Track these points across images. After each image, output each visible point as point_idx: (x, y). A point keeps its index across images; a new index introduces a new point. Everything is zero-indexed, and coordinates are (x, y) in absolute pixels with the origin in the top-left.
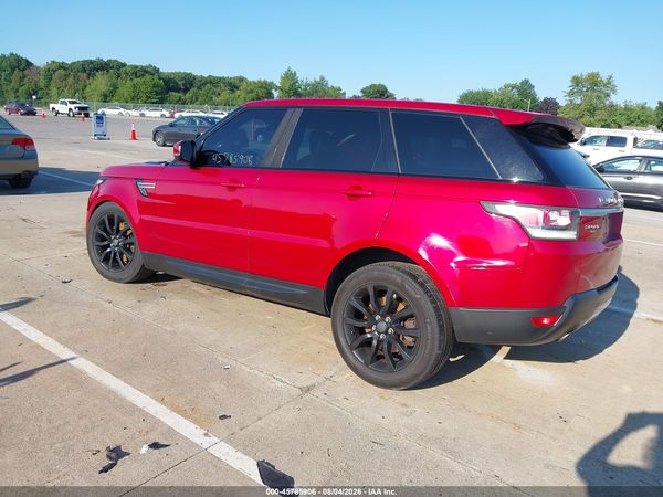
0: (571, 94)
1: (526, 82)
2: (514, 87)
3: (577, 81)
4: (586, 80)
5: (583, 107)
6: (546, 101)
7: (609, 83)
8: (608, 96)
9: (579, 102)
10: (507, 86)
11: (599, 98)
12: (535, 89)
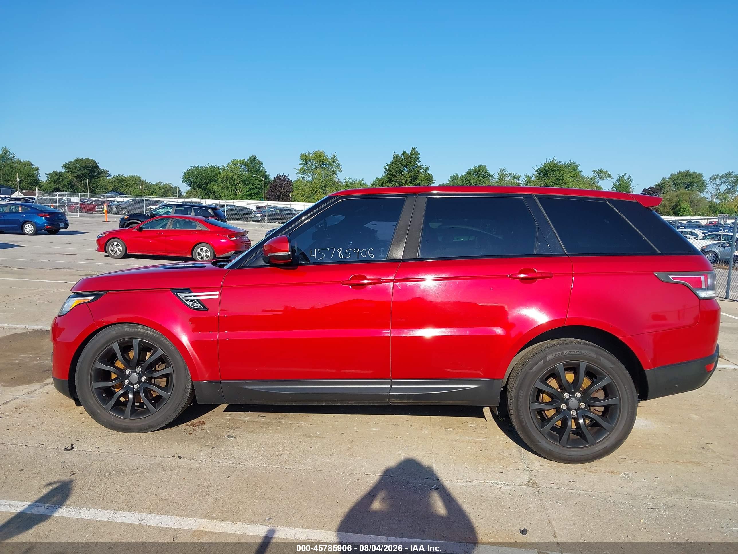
0: (302, 171)
1: (253, 159)
2: (242, 163)
3: (305, 159)
4: (314, 158)
5: (314, 184)
6: (279, 178)
7: (334, 162)
8: (335, 173)
9: (310, 179)
10: (235, 162)
11: (327, 175)
12: (264, 166)
